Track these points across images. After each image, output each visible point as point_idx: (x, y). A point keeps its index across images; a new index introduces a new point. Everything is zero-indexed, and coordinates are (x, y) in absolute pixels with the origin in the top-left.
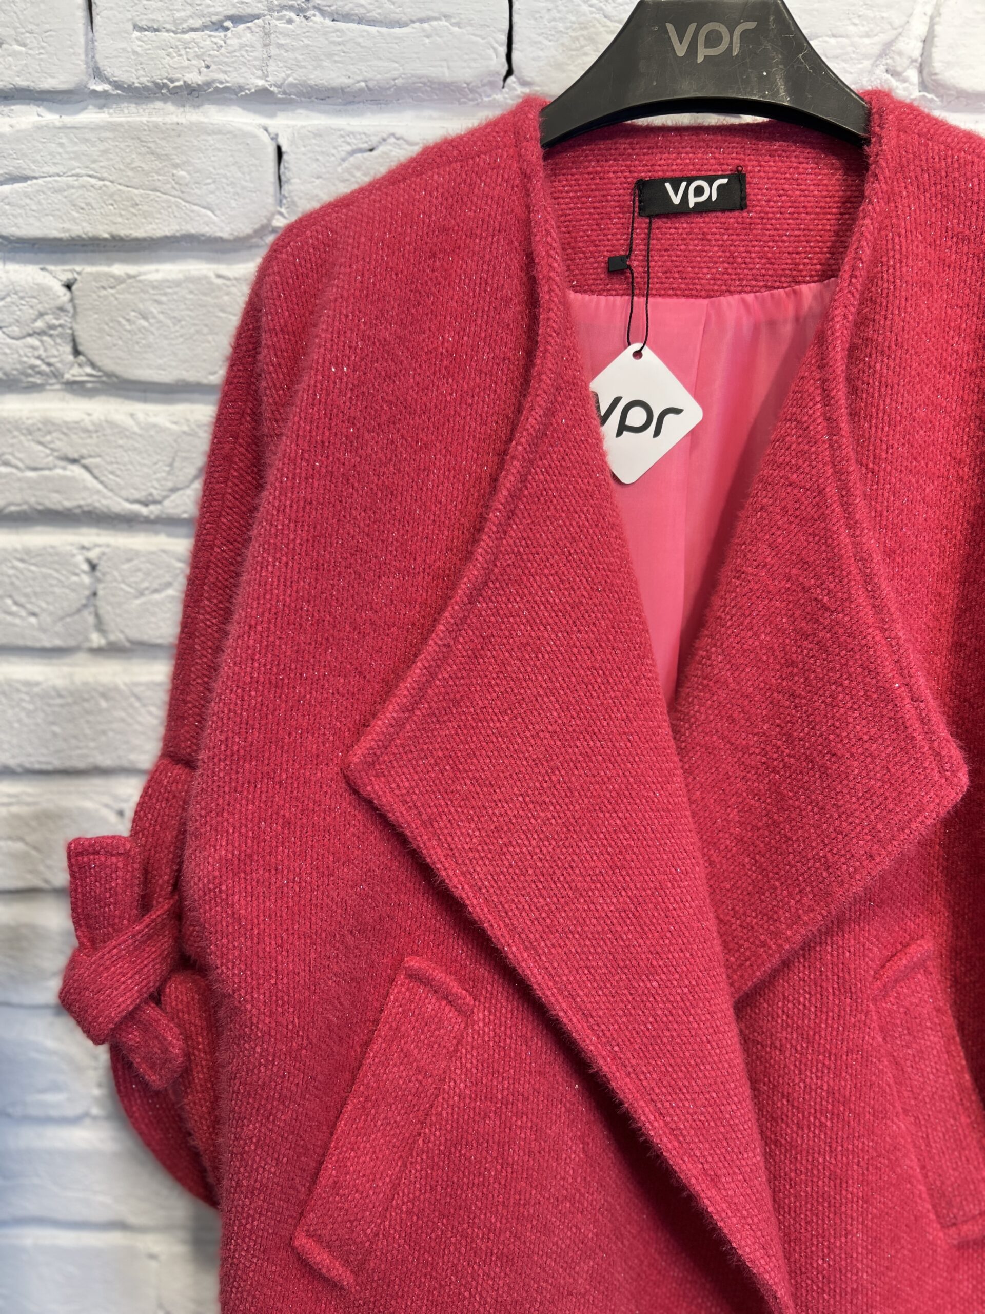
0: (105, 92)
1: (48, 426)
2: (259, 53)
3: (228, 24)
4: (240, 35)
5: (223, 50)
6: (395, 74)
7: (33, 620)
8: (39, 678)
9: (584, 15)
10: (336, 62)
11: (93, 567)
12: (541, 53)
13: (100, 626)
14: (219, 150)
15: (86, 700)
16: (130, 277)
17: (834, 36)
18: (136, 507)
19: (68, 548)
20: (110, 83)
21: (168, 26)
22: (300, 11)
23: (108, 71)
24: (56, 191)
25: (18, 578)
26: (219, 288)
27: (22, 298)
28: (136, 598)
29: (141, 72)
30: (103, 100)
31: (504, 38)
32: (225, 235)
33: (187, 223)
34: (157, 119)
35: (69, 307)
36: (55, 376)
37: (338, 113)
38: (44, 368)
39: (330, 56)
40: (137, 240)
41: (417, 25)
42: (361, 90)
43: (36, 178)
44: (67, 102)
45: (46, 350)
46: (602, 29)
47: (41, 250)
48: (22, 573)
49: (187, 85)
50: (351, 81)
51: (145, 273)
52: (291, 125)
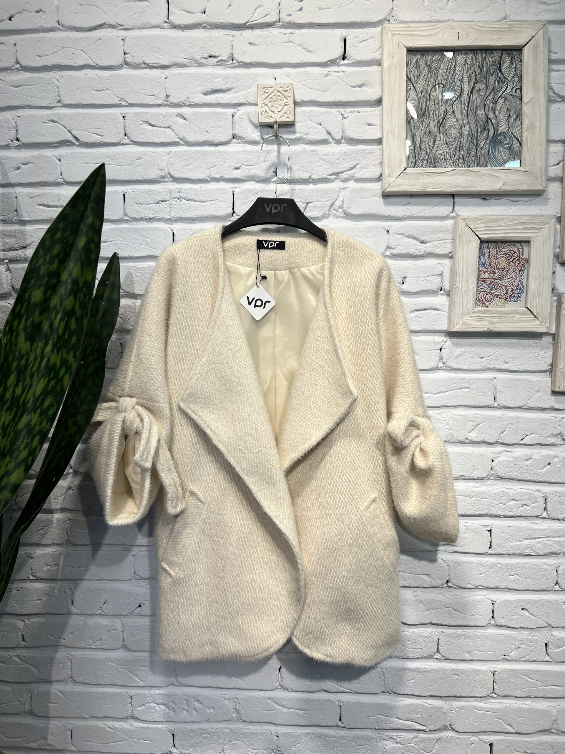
2: (169, 209)
3: (160, 202)
4: (163, 205)
5: (159, 209)
6: (204, 214)
11: (122, 345)
14: (158, 234)
16: (133, 266)
20: (129, 217)
21: (145, 203)
22: (178, 199)
29: (137, 215)
30: (127, 221)
31: (232, 205)
33: (149, 252)
34: (142, 226)
37: (189, 223)
39: (186, 210)
40: (135, 257)
41: (209, 202)
42: (195, 218)
44: (119, 222)
49: (149, 218)
50: (192, 216)
51: (138, 265)
52: (177, 227)
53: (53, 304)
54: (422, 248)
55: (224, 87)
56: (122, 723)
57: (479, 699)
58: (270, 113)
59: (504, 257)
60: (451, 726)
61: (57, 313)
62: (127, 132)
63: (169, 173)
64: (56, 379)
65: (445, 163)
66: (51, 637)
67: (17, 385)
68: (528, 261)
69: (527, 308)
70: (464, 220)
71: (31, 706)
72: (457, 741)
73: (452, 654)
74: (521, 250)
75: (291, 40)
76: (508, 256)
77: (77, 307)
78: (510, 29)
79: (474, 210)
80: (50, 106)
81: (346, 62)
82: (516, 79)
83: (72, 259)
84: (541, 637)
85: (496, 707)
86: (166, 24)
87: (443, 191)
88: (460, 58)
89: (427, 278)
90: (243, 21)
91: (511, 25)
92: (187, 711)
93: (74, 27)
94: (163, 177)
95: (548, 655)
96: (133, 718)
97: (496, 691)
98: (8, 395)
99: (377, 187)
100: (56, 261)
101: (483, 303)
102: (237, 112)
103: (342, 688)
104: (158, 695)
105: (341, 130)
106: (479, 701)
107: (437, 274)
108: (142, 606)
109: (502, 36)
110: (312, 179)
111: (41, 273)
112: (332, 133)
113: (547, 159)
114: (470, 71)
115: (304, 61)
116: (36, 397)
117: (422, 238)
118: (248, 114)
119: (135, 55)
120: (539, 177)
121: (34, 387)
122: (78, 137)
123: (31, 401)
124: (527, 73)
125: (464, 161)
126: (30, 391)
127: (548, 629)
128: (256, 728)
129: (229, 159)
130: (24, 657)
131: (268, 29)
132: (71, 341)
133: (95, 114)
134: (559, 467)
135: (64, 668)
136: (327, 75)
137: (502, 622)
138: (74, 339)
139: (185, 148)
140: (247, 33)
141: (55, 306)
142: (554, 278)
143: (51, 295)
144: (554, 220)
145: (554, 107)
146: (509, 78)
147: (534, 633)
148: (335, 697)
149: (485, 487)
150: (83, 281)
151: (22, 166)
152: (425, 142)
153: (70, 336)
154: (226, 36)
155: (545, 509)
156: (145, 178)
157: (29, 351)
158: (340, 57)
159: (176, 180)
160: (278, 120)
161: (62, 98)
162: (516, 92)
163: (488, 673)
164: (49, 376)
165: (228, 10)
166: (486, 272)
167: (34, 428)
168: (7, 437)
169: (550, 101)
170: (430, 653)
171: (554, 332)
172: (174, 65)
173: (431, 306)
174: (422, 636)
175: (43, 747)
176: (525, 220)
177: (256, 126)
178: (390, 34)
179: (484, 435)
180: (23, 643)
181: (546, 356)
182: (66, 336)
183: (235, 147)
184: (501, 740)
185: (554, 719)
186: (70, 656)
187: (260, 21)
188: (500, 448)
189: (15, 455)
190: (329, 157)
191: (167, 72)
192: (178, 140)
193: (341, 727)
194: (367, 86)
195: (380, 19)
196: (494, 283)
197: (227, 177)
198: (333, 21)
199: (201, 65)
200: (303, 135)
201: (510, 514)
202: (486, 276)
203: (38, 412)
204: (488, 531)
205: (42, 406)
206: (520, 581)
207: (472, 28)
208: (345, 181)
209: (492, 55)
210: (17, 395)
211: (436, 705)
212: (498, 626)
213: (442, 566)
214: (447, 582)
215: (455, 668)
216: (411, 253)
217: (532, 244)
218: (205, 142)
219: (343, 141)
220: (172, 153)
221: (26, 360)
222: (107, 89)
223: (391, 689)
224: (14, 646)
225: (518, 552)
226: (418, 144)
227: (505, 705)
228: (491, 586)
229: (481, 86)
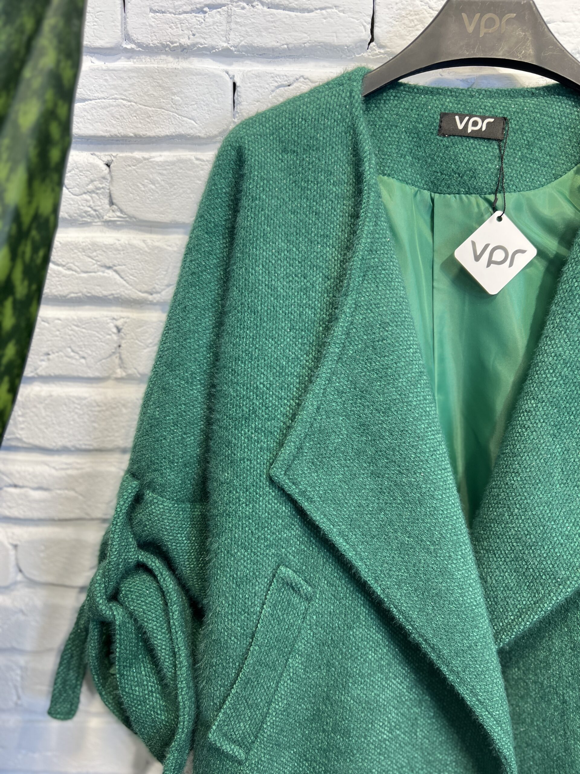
0: (132, 49)
1: (95, 246)
2: (225, 27)
3: (206, 9)
4: (214, 16)
5: (203, 25)
6: (305, 40)
7: (83, 361)
8: (86, 395)
9: (418, 6)
10: (270, 33)
11: (119, 330)
12: (391, 29)
13: (122, 365)
14: (200, 85)
15: (114, 408)
16: (145, 159)
17: (564, 21)
18: (146, 295)
19: (105, 319)
20: (135, 44)
21: (171, 10)
23: (134, 37)
24: (103, 108)
25: (75, 336)
26: (198, 166)
27: (81, 171)
28: (145, 349)
29: (154, 38)
30: (130, 54)
31: (370, 20)
32: (202, 135)
33: (179, 127)
34: (163, 65)
35: (108, 177)
36: (99, 218)
37: (270, 63)
38: (92, 212)
40: (150, 137)
41: (319, 11)
42: (284, 49)
43: (90, 100)
44: (109, 55)
45: (94, 202)
46: (428, 15)
47: (91, 143)
48: (77, 333)
49: (181, 45)
50: (279, 44)
51: (154, 157)
52: (242, 70)
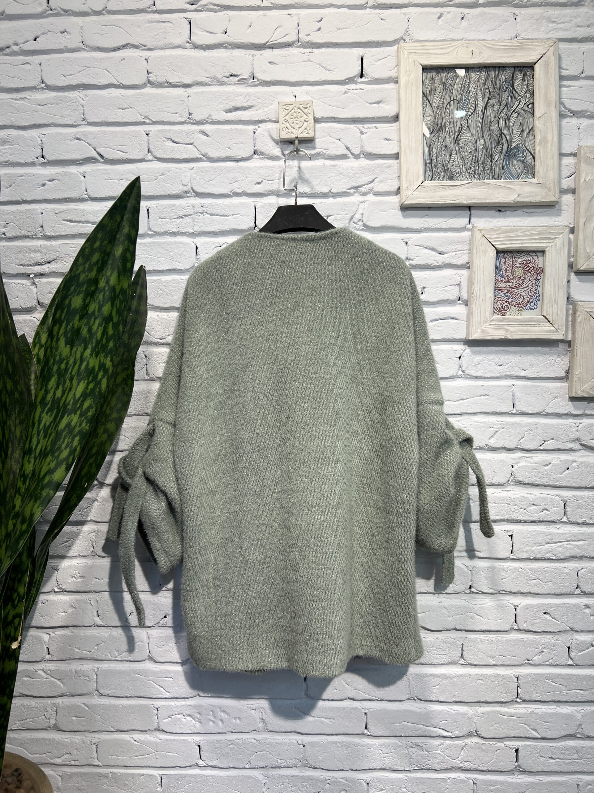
2: (192, 224)
3: (184, 217)
4: (187, 219)
5: (182, 223)
6: (227, 228)
11: (146, 357)
12: (263, 222)
13: (147, 374)
14: (181, 248)
16: (158, 280)
17: (338, 215)
18: (159, 340)
20: (153, 232)
21: (168, 218)
22: (201, 213)
23: (153, 229)
26: (180, 282)
28: (158, 365)
29: (161, 229)
30: (151, 236)
31: (254, 219)
32: (183, 269)
33: (173, 266)
34: (166, 240)
37: (212, 237)
39: (209, 224)
40: (160, 271)
41: (231, 216)
42: (218, 232)
49: (173, 232)
50: (215, 230)
51: (161, 279)
52: (200, 241)
53: (92, 311)
54: (441, 259)
55: (245, 105)
56: (148, 736)
57: (503, 705)
58: (291, 130)
59: (520, 267)
60: (476, 732)
61: (95, 319)
62: (151, 149)
63: (192, 188)
64: (94, 382)
65: (461, 176)
66: (76, 650)
67: (57, 388)
68: (542, 270)
69: (543, 316)
70: (481, 231)
71: (56, 720)
72: (483, 747)
73: (476, 659)
74: (536, 259)
75: (311, 59)
76: (523, 265)
77: (114, 313)
78: (521, 48)
79: (490, 222)
80: (75, 124)
81: (363, 79)
82: (528, 95)
83: (110, 267)
84: (564, 640)
85: (521, 711)
86: (188, 44)
87: (459, 203)
88: (474, 75)
89: (446, 288)
90: (262, 41)
91: (522, 43)
92: (213, 722)
93: (98, 48)
94: (186, 192)
95: (571, 659)
96: (159, 730)
97: (521, 696)
98: (49, 397)
99: (395, 200)
100: (95, 269)
101: (500, 312)
102: (258, 129)
103: (367, 696)
104: (184, 706)
105: (360, 145)
106: (504, 707)
107: (455, 284)
108: (167, 616)
109: (514, 54)
110: (332, 193)
111: (81, 280)
112: (351, 148)
113: (560, 171)
114: (484, 88)
115: (323, 79)
116: (76, 398)
117: (440, 249)
118: (269, 131)
119: (158, 74)
120: (552, 189)
121: (74, 390)
122: (102, 154)
123: (71, 403)
124: (539, 89)
125: (479, 174)
126: (70, 393)
127: (571, 632)
128: (283, 737)
129: (251, 174)
130: (50, 670)
131: (287, 49)
132: (108, 346)
133: (119, 132)
134: (577, 472)
135: (90, 681)
136: (345, 93)
137: (525, 626)
138: (111, 344)
139: (207, 164)
140: (268, 53)
141: (94, 312)
142: (569, 287)
143: (90, 302)
144: (568, 230)
145: (566, 122)
146: (522, 94)
147: (556, 637)
148: (360, 705)
149: (506, 492)
150: (120, 288)
151: (48, 183)
152: (441, 156)
153: (108, 341)
154: (247, 56)
155: (565, 514)
156: (168, 193)
157: (69, 355)
158: (357, 75)
159: (199, 195)
160: (300, 136)
161: (86, 116)
162: (528, 107)
163: (512, 677)
164: (88, 379)
165: (249, 30)
166: (502, 281)
167: (74, 428)
168: (48, 437)
169: (562, 116)
170: (454, 659)
171: (569, 339)
172: (197, 84)
173: (450, 315)
174: (446, 642)
175: (68, 763)
176: (539, 231)
177: (277, 142)
178: (406, 52)
179: (504, 441)
180: (48, 657)
181: (563, 363)
182: (104, 341)
183: (256, 163)
184: (528, 746)
185: (578, 723)
186: (95, 669)
187: (279, 41)
188: (519, 454)
189: (56, 455)
190: (348, 171)
191: (189, 91)
192: (201, 156)
193: (367, 735)
194: (384, 102)
195: (396, 38)
196: (510, 292)
197: (249, 191)
198: (350, 40)
199: (222, 83)
200: (322, 150)
201: (531, 518)
202: (503, 285)
203: (78, 413)
204: (509, 536)
205: (82, 408)
206: (542, 585)
207: (485, 46)
208: (364, 194)
209: (505, 72)
210: (58, 398)
211: (462, 711)
212: (521, 630)
213: (465, 572)
214: (470, 587)
215: (479, 673)
216: (430, 264)
217: (547, 253)
218: (227, 157)
219: (361, 156)
220: (195, 169)
221: (66, 364)
222: (131, 108)
223: (417, 695)
224: (39, 660)
225: (539, 556)
226: (434, 158)
227: (529, 710)
228: (514, 591)
229: (494, 101)
